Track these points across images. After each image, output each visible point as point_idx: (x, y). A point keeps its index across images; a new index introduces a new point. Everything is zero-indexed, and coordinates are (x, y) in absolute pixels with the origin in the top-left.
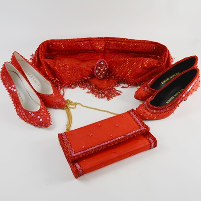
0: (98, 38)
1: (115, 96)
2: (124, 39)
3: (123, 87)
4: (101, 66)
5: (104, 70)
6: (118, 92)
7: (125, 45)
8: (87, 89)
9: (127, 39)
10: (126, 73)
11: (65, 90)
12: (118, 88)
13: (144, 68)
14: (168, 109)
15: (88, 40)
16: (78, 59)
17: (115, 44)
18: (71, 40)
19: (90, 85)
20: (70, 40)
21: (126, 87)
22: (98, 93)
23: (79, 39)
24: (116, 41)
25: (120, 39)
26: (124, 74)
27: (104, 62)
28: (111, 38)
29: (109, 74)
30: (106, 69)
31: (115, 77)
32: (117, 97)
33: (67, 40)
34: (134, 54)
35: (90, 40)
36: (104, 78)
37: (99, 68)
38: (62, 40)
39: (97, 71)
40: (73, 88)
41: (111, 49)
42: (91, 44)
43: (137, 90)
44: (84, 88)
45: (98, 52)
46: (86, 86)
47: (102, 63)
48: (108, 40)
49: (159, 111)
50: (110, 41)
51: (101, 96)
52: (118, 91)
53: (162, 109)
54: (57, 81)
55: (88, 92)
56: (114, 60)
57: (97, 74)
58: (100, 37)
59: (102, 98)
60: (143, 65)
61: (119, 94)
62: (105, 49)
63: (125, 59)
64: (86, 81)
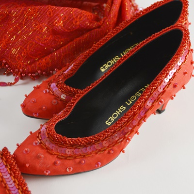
3: (2, 84)
14: (105, 144)
49: (81, 151)
53: (90, 144)
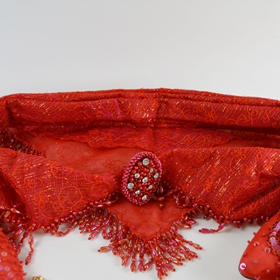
0: (142, 91)
1: (180, 262)
2: (207, 94)
3: (204, 231)
4: (143, 170)
5: (152, 181)
6: (192, 249)
7: (209, 109)
8: (100, 235)
9: (214, 95)
10: (213, 190)
11: (35, 240)
12: (190, 235)
13: (263, 176)
15: (114, 97)
16: (86, 143)
17: (182, 106)
18: (71, 94)
19: (111, 224)
20: (66, 94)
21: (213, 231)
22: (132, 251)
23: (92, 92)
24: (187, 99)
25: (196, 93)
26: (207, 195)
27: (151, 158)
28: (172, 92)
29: (167, 189)
30: (156, 176)
31: (182, 201)
32: (189, 265)
33: (60, 94)
34: (229, 131)
35: (120, 96)
36: (151, 202)
37: (137, 176)
38: (45, 95)
39: (130, 186)
40: (61, 234)
41: (171, 119)
42: (122, 107)
43: (251, 237)
44: (94, 234)
45: (140, 126)
46: (99, 228)
47: (146, 162)
48: (165, 97)
50: (170, 98)
51: (142, 262)
52: (191, 244)
54: (12, 213)
55: (103, 249)
56: (178, 154)
57: (131, 192)
58: (145, 88)
59: (143, 268)
60: (260, 167)
61: (195, 256)
62: (158, 118)
63: (211, 150)
64: (101, 212)
